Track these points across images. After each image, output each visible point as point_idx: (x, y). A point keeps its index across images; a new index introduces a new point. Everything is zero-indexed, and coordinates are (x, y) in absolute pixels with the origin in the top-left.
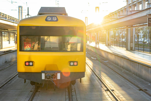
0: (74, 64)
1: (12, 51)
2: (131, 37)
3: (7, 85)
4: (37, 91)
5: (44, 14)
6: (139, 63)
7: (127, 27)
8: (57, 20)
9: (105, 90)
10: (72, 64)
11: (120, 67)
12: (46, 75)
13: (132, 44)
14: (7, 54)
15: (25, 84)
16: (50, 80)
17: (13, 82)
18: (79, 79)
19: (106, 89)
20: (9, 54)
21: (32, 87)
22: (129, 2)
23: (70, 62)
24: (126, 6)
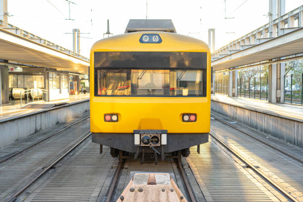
0: (189, 118)
1: (66, 105)
2: (277, 79)
3: (67, 157)
4: (122, 168)
5: (136, 31)
6: (298, 122)
7: (269, 60)
8: (160, 41)
9: (244, 167)
10: (186, 118)
11: (262, 130)
12: (142, 137)
13: (278, 91)
14: (59, 110)
15: (100, 155)
16: (149, 147)
17: (77, 153)
18: (196, 147)
19: (244, 165)
20: (62, 109)
21: (113, 162)
22: (273, 16)
23: (183, 115)
24: (268, 24)
